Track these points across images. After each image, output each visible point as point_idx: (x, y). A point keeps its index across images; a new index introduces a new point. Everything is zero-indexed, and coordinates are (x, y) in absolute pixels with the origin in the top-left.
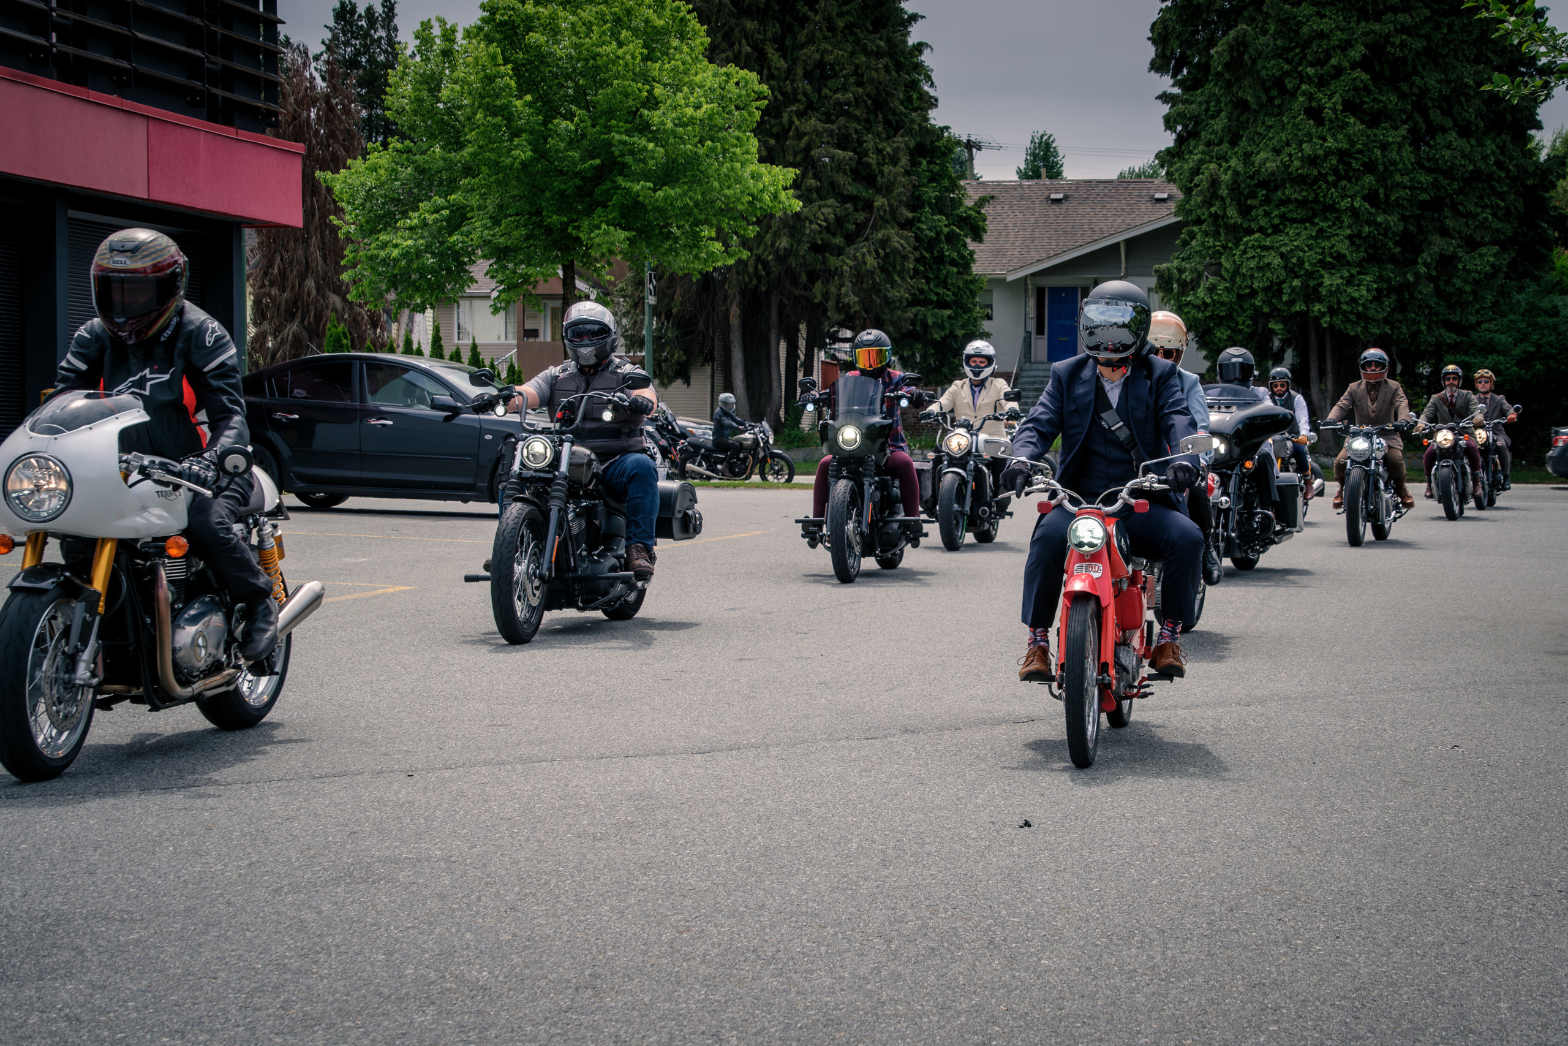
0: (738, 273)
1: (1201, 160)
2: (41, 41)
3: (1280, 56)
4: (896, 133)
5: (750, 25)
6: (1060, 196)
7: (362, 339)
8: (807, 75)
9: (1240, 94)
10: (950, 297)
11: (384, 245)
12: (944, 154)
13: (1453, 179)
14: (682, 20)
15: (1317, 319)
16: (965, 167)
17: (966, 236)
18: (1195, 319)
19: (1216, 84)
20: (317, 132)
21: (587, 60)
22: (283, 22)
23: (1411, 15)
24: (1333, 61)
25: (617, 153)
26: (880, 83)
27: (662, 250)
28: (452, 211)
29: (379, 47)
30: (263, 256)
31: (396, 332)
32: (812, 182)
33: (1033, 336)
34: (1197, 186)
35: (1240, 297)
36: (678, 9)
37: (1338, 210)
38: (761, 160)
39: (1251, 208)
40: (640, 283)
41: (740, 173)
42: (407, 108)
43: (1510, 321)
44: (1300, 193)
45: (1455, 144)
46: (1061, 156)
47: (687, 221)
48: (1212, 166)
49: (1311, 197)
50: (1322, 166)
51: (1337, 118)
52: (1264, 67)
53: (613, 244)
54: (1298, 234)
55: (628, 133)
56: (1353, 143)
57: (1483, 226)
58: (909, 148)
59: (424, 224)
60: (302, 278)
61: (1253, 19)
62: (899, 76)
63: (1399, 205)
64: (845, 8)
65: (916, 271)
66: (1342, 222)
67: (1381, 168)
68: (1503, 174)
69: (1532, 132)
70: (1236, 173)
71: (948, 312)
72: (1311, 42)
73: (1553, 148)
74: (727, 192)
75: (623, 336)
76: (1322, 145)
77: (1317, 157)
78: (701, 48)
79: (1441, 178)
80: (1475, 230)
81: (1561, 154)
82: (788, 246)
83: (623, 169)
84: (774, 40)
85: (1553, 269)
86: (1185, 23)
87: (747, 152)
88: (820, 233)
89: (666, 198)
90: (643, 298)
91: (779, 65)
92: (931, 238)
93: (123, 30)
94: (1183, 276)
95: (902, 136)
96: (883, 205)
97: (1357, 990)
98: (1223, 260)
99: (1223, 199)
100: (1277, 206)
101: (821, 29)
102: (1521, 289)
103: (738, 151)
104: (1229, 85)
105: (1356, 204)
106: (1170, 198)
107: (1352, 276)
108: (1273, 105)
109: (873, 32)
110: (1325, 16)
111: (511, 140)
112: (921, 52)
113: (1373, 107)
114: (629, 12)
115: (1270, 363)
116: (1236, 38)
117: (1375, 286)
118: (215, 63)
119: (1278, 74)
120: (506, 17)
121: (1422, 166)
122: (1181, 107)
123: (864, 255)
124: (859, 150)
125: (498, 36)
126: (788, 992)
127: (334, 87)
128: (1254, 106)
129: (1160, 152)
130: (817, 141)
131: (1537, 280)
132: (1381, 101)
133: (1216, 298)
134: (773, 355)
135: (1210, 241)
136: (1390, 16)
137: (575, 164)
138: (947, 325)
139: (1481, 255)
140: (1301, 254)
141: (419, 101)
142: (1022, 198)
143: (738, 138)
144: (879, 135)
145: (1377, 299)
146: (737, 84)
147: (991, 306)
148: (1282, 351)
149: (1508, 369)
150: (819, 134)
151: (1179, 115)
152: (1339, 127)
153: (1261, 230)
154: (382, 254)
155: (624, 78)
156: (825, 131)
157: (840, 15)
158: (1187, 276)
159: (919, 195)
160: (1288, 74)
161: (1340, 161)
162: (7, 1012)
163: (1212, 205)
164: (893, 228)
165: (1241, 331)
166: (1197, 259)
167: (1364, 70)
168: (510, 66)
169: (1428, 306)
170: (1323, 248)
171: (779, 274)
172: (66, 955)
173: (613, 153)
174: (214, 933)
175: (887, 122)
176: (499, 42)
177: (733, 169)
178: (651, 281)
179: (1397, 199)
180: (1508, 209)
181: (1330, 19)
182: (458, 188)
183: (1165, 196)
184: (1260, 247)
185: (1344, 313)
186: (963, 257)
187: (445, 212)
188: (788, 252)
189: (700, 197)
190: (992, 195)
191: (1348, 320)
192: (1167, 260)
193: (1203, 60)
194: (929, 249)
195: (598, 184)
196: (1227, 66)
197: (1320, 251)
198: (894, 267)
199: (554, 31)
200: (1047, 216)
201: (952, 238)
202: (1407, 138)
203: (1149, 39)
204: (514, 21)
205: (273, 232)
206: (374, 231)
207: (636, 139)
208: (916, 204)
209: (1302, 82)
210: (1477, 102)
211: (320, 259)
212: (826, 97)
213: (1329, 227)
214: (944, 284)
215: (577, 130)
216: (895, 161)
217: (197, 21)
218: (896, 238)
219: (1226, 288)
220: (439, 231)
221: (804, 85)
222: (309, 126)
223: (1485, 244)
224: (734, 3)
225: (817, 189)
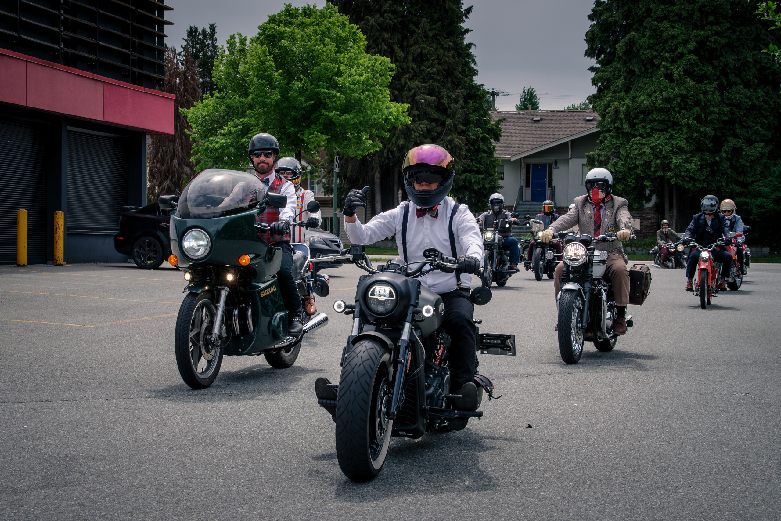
0: (379, 157)
1: (610, 100)
2: (57, 47)
3: (652, 48)
4: (457, 88)
5: (386, 35)
6: (539, 118)
8: (414, 60)
9: (631, 67)
10: (483, 169)
11: (211, 143)
12: (481, 98)
13: (741, 109)
14: (354, 33)
15: (669, 180)
16: (491, 104)
17: (491, 138)
19: (619, 62)
20: (180, 89)
21: (308, 53)
22: (167, 36)
23: (720, 26)
24: (679, 50)
25: (322, 98)
26: (450, 63)
27: (343, 146)
28: (243, 127)
29: (208, 48)
30: (154, 148)
32: (416, 112)
33: (524, 188)
34: (608, 113)
35: (629, 169)
36: (352, 28)
37: (680, 125)
38: (391, 101)
39: (635, 124)
40: (331, 162)
41: (381, 107)
42: (223, 77)
43: (770, 181)
44: (661, 116)
45: (742, 91)
46: (538, 98)
47: (355, 131)
48: (616, 103)
49: (667, 118)
50: (672, 103)
51: (680, 79)
52: (643, 54)
53: (319, 141)
54: (660, 137)
55: (327, 88)
56: (688, 91)
57: (756, 133)
58: (463, 95)
59: (230, 133)
60: (172, 159)
61: (638, 30)
62: (459, 60)
63: (712, 123)
64: (433, 27)
65: (466, 156)
66: (682, 131)
67: (703, 104)
68: (767, 107)
70: (628, 107)
71: (482, 176)
72: (668, 41)
74: (375, 116)
75: (323, 187)
76: (672, 92)
77: (670, 98)
78: (363, 46)
79: (734, 109)
80: (752, 135)
82: (403, 144)
83: (325, 106)
84: (398, 43)
86: (603, 32)
87: (385, 97)
88: (419, 137)
89: (345, 119)
90: (333, 169)
91: (400, 55)
92: (474, 140)
93: (93, 41)
94: (601, 158)
95: (460, 89)
96: (450, 123)
98: (621, 150)
99: (621, 119)
100: (649, 123)
101: (421, 37)
102: (775, 165)
103: (380, 96)
104: (625, 62)
105: (690, 122)
106: (594, 119)
107: (687, 158)
108: (647, 72)
109: (446, 38)
110: (675, 27)
111: (271, 92)
112: (470, 48)
113: (699, 73)
114: (329, 29)
115: (644, 202)
116: (629, 39)
117: (699, 163)
118: (135, 56)
119: (650, 57)
120: (270, 33)
121: (724, 103)
122: (600, 74)
124: (439, 96)
125: (266, 42)
127: (188, 68)
128: (638, 73)
129: (590, 96)
130: (418, 92)
132: (704, 70)
133: (617, 169)
134: (396, 197)
135: (614, 141)
136: (709, 27)
137: (302, 104)
138: (481, 182)
139: (754, 148)
140: (661, 147)
141: (228, 74)
142: (519, 120)
143: (380, 90)
144: (449, 89)
145: (700, 170)
146: (380, 64)
147: (503, 173)
148: (650, 196)
149: (768, 205)
150: (419, 89)
151: (599, 78)
152: (682, 83)
153: (641, 135)
154: (210, 146)
155: (326, 61)
156: (422, 87)
157: (431, 30)
158: (602, 158)
159: (468, 118)
160: (655, 57)
161: (682, 100)
163: (615, 123)
164: (455, 135)
165: (629, 186)
166: (608, 150)
167: (695, 54)
168: (272, 56)
169: (726, 173)
170: (673, 144)
171: (399, 157)
172: (76, 475)
173: (320, 98)
174: (143, 467)
175: (453, 82)
176: (267, 45)
177: (378, 105)
178: (337, 161)
179: (711, 119)
180: (769, 124)
181: (678, 29)
182: (246, 115)
183: (591, 118)
184: (640, 143)
185: (683, 177)
186: (489, 149)
187: (240, 127)
188: (404, 146)
189: (362, 119)
190: (504, 118)
191: (685, 180)
192: (592, 150)
193: (612, 50)
194: (473, 145)
195: (313, 113)
196: (624, 53)
197: (671, 145)
198: (456, 154)
199: (293, 39)
200: (532, 128)
201: (484, 140)
202: (717, 89)
203: (585, 40)
204: (274, 35)
205: (159, 137)
206: (206, 137)
207: (331, 91)
208: (467, 123)
209: (663, 61)
210: (754, 70)
211: (180, 150)
212: (423, 70)
213: (676, 133)
214: (480, 162)
215: (303, 87)
216: (456, 102)
217: (127, 36)
218: (457, 140)
219: (622, 164)
220: (237, 136)
221: (412, 65)
222: (176, 86)
223: (757, 142)
224: (379, 25)
225: (418, 116)
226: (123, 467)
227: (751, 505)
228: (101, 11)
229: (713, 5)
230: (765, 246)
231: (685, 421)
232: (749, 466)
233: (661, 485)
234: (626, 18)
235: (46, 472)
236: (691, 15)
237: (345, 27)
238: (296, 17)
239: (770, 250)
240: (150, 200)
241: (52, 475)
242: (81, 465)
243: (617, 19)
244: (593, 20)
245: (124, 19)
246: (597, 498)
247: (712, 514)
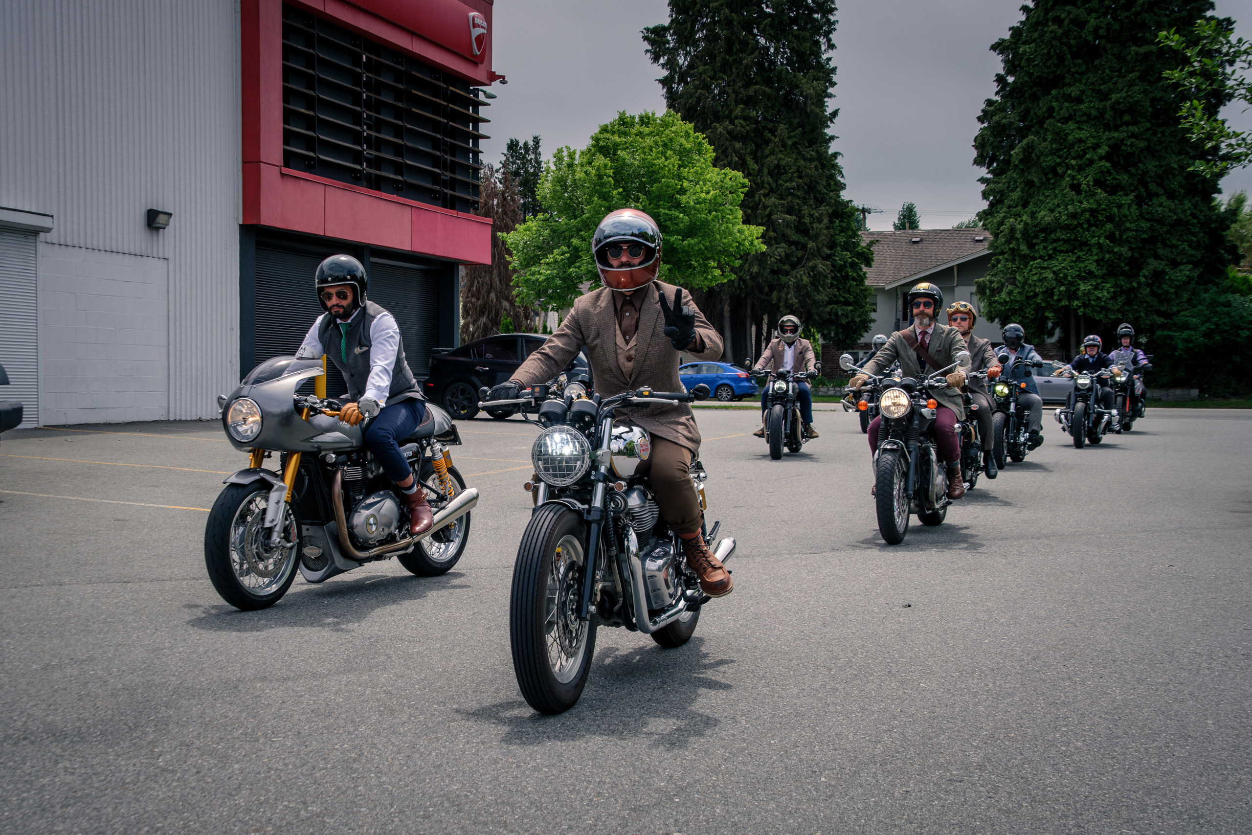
0: (729, 287)
1: (1004, 216)
2: (358, 167)
3: (1054, 154)
4: (821, 205)
5: (738, 145)
6: (918, 239)
7: (520, 326)
8: (770, 173)
9: (1029, 177)
10: (852, 299)
11: (533, 274)
12: (849, 216)
13: (1163, 225)
14: (699, 143)
15: (1076, 310)
16: (861, 223)
17: (861, 263)
18: (1000, 311)
19: (1014, 172)
20: (497, 212)
21: (648, 168)
22: (482, 152)
23: (1137, 127)
24: (1088, 156)
26: (812, 176)
28: (571, 254)
29: (531, 164)
30: (468, 280)
31: (538, 321)
32: (772, 234)
33: (901, 321)
34: (1002, 232)
35: (1028, 298)
36: (697, 137)
37: (1090, 245)
38: (744, 223)
39: (1035, 244)
41: (732, 230)
42: (548, 195)
43: (1199, 310)
44: (1066, 235)
45: (1165, 204)
46: (918, 216)
47: (701, 258)
48: (1012, 220)
49: (1073, 237)
50: (1080, 219)
51: (1089, 190)
54: (1064, 260)
55: (669, 209)
56: (1099, 205)
57: (1182, 252)
58: (828, 213)
59: (556, 262)
60: (489, 292)
61: (1038, 133)
62: (823, 172)
63: (1128, 241)
64: (792, 134)
65: (832, 284)
66: (1092, 252)
67: (1117, 219)
68: (1195, 221)
69: (1215, 195)
70: (1026, 224)
71: (850, 308)
72: (1074, 145)
73: (1229, 205)
74: (724, 241)
76: (1080, 206)
77: (1076, 213)
78: (710, 159)
79: (1155, 224)
80: (1177, 255)
81: (1234, 207)
82: (758, 271)
84: (751, 153)
85: (1227, 278)
86: (995, 136)
87: (736, 218)
88: (776, 263)
89: (689, 245)
91: (754, 168)
92: (841, 265)
93: (400, 160)
94: (993, 286)
95: (825, 206)
96: (813, 246)
97: (1115, 709)
98: (1017, 276)
99: (1018, 239)
100: (1052, 243)
101: (778, 147)
102: (1206, 291)
103: (731, 217)
104: (1022, 172)
105: (1101, 241)
106: (985, 239)
107: (1098, 284)
108: (1049, 183)
109: (807, 147)
110: (1083, 129)
112: (836, 158)
113: (1112, 183)
114: (671, 140)
115: (1046, 337)
116: (1027, 144)
117: (1112, 290)
118: (447, 176)
119: (1053, 164)
120: (604, 143)
121: (1143, 218)
122: (992, 185)
123: (801, 275)
124: (799, 215)
125: (600, 154)
126: (773, 696)
127: (506, 187)
128: (1038, 184)
129: (979, 212)
130: (775, 210)
131: (1217, 285)
132: (1118, 179)
133: (1012, 298)
135: (1010, 265)
136: (1124, 128)
138: (850, 315)
139: (1180, 271)
140: (1066, 271)
141: (555, 192)
142: (895, 241)
143: (731, 210)
144: (811, 206)
145: (1114, 297)
146: (731, 179)
147: (875, 304)
148: (1053, 329)
149: (1197, 339)
150: (776, 206)
151: (991, 190)
152: (1091, 195)
153: (1041, 257)
154: (533, 278)
155: (668, 177)
156: (780, 204)
157: (789, 138)
158: (995, 285)
159: (834, 241)
160: (1059, 164)
161: (1091, 215)
162: (355, 687)
163: (1011, 243)
164: (818, 259)
165: (1028, 317)
166: (1001, 275)
167: (1107, 161)
169: (1146, 302)
170: (1080, 268)
171: (753, 287)
172: (382, 658)
174: (457, 650)
175: (816, 199)
177: (727, 228)
179: (1127, 237)
180: (1198, 242)
181: (1086, 131)
183: (982, 238)
184: (1040, 267)
185: (1093, 306)
186: (859, 276)
187: (567, 255)
188: (758, 274)
189: (708, 244)
190: (877, 239)
191: (1095, 310)
192: (983, 276)
193: (1007, 158)
194: (840, 271)
196: (1021, 161)
197: (1078, 269)
198: (819, 282)
200: (910, 251)
201: (853, 265)
202: (1134, 201)
203: (973, 146)
204: (609, 145)
205: (475, 268)
206: (528, 266)
209: (1068, 169)
210: (1179, 178)
211: (498, 282)
212: (781, 185)
213: (1084, 255)
214: (849, 292)
216: (820, 221)
217: (438, 153)
218: (821, 265)
219: (1019, 292)
220: (564, 266)
221: (768, 179)
222: (493, 208)
223: (1183, 264)
224: (729, 133)
225: (775, 238)
226: (434, 649)
227: (1175, 700)
228: (408, 126)
229: (1129, 102)
230: (1192, 387)
231: (1094, 599)
232: (1173, 653)
233: (1066, 676)
234: (1023, 118)
235: (348, 655)
236: (1102, 114)
237: (689, 137)
238: (632, 125)
239: (1200, 392)
240: (463, 340)
241: (355, 658)
242: (386, 646)
243: (1012, 120)
244: (983, 123)
245: (434, 134)
246: (988, 691)
247: (1127, 711)
